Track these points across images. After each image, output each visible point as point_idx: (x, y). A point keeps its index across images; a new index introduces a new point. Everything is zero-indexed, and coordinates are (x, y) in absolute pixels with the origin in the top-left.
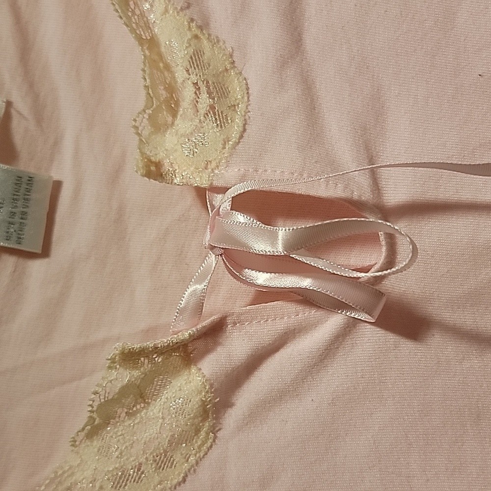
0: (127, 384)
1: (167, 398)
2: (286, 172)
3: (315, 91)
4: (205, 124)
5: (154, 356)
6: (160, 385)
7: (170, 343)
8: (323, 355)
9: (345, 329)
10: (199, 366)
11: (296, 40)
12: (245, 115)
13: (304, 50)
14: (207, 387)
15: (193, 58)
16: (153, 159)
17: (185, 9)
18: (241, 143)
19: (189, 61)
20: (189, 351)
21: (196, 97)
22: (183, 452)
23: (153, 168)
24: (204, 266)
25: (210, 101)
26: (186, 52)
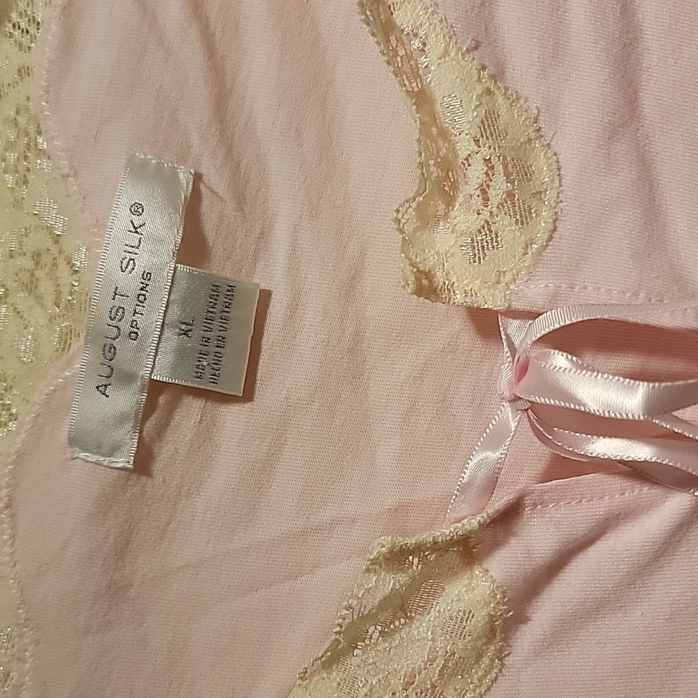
0: (390, 593)
1: (439, 612)
2: (616, 290)
3: (655, 173)
4: (499, 218)
5: (426, 554)
6: (429, 593)
7: (454, 536)
8: (659, 551)
9: (691, 515)
10: (485, 566)
11: (630, 100)
12: (555, 207)
13: (640, 114)
14: (498, 596)
15: (485, 122)
16: (421, 267)
17: (472, 50)
18: (550, 247)
19: (480, 127)
20: (471, 545)
21: (487, 179)
22: (457, 687)
23: (425, 282)
24: (494, 423)
25: (507, 186)
26: (475, 114)
